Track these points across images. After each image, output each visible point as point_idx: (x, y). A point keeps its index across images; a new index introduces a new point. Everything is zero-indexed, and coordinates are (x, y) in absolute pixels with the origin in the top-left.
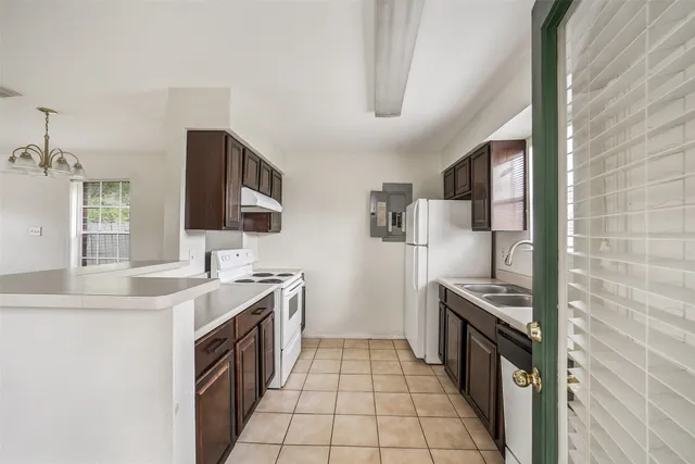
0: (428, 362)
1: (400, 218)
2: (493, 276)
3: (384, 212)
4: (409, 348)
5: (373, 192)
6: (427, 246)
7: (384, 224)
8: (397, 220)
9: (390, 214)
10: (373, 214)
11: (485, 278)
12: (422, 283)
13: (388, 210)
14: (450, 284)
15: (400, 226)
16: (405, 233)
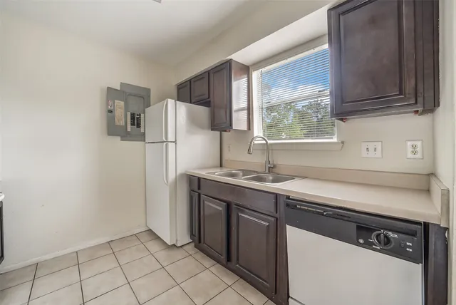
0: (178, 245)
1: (139, 119)
2: (221, 166)
3: (123, 111)
4: (157, 238)
5: (109, 89)
6: (175, 142)
7: (122, 123)
8: (136, 120)
9: (129, 114)
10: (110, 111)
11: (216, 167)
12: (172, 176)
13: (126, 110)
14: (203, 174)
15: (139, 126)
16: (144, 133)
